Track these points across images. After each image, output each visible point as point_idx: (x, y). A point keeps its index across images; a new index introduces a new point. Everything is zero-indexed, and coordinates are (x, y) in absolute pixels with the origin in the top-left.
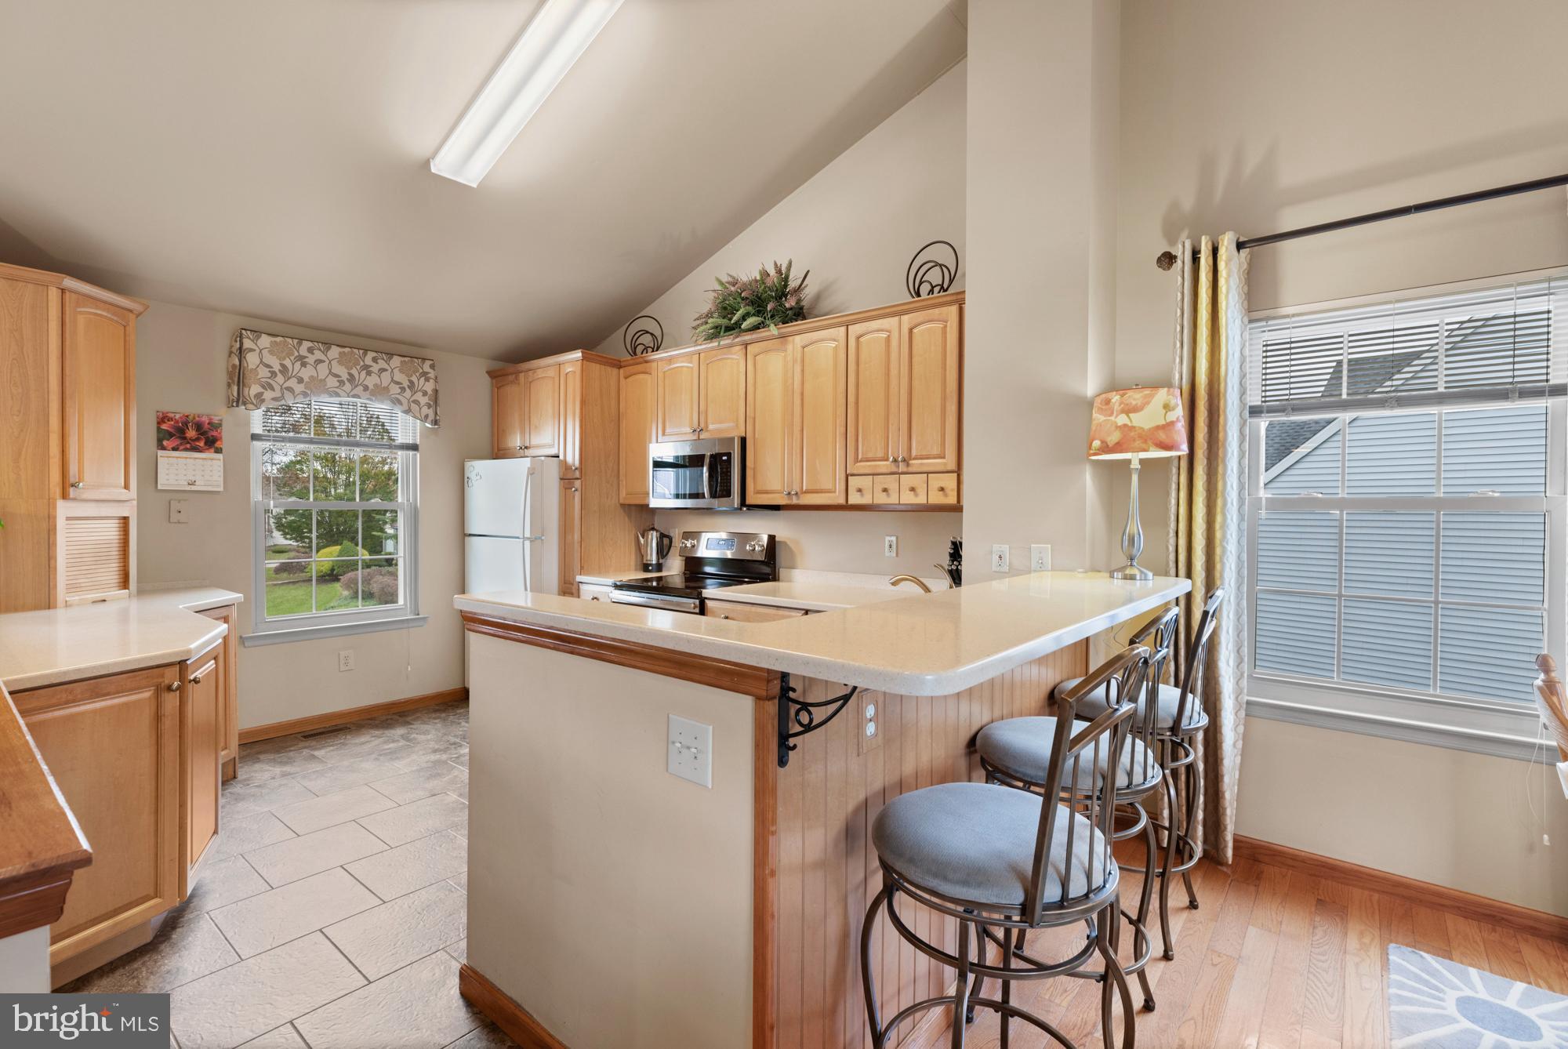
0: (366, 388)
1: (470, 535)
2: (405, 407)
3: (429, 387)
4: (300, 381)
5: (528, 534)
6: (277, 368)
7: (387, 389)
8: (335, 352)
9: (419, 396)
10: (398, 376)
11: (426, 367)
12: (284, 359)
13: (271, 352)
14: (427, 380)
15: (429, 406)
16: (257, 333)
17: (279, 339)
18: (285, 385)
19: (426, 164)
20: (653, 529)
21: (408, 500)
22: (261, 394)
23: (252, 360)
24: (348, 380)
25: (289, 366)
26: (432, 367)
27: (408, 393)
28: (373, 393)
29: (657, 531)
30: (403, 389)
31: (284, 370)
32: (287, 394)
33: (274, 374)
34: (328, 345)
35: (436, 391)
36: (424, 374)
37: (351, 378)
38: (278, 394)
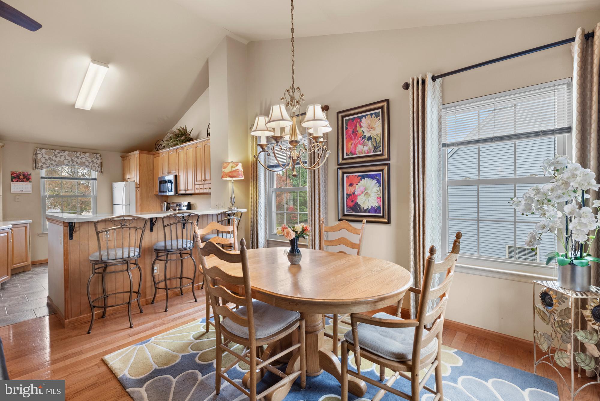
0: (77, 163)
1: (114, 205)
2: (91, 168)
3: (99, 162)
4: (55, 161)
5: (124, 203)
6: (47, 158)
7: (84, 163)
8: (67, 153)
9: (95, 165)
10: (88, 159)
11: (98, 156)
12: (50, 155)
13: (46, 154)
14: (98, 160)
15: (99, 167)
16: (41, 149)
17: (48, 150)
18: (51, 163)
19: (74, 105)
20: (165, 202)
21: (94, 195)
22: (42, 166)
23: (39, 156)
24: (71, 161)
25: (52, 158)
26: (100, 156)
27: (91, 164)
28: (79, 164)
29: (166, 202)
30: (90, 163)
31: (50, 159)
32: (51, 166)
33: (46, 160)
34: (64, 151)
35: (101, 163)
36: (97, 158)
37: (72, 160)
38: (48, 165)
